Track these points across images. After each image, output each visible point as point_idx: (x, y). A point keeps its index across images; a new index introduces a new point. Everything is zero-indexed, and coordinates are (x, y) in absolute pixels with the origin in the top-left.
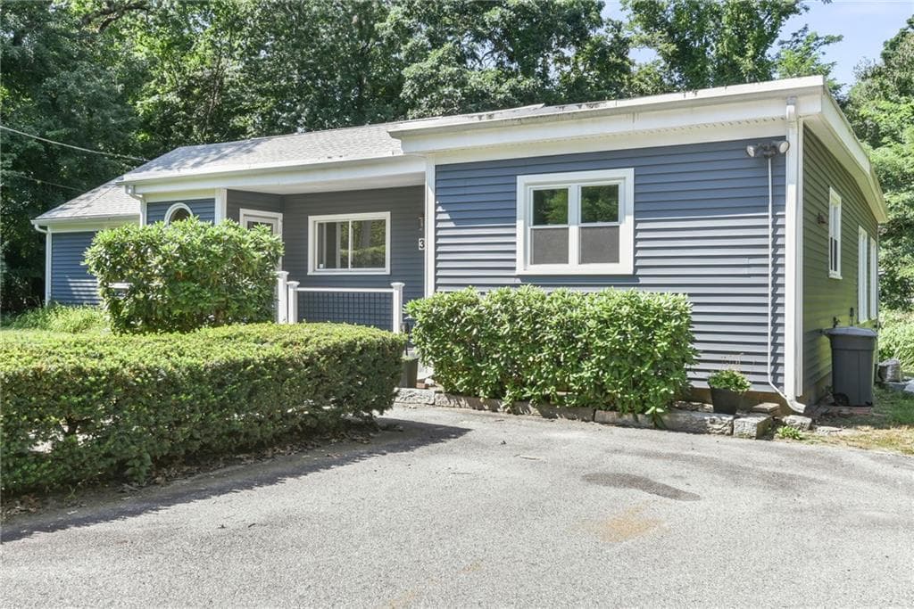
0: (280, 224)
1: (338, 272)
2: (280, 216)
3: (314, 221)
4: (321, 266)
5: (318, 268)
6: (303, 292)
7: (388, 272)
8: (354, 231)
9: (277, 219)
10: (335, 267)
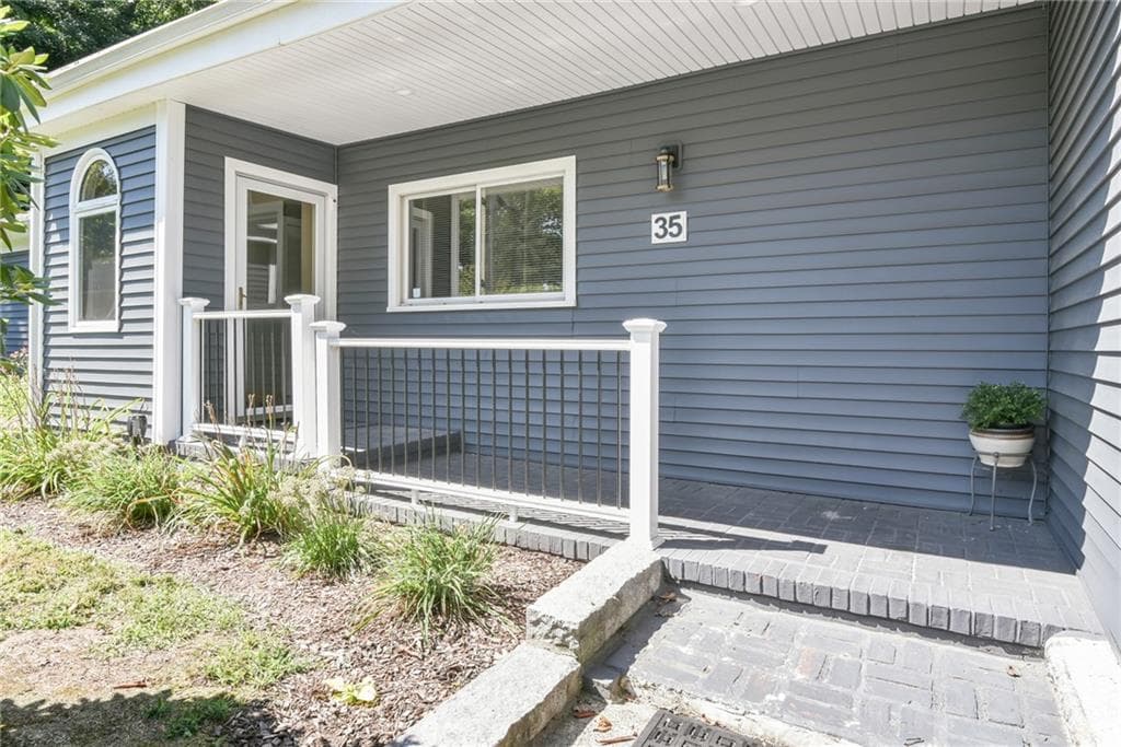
0: (332, 208)
1: (456, 303)
2: (332, 190)
3: (401, 195)
4: (417, 292)
5: (411, 296)
6: (355, 349)
7: (571, 302)
8: (487, 212)
9: (323, 195)
10: (449, 295)
